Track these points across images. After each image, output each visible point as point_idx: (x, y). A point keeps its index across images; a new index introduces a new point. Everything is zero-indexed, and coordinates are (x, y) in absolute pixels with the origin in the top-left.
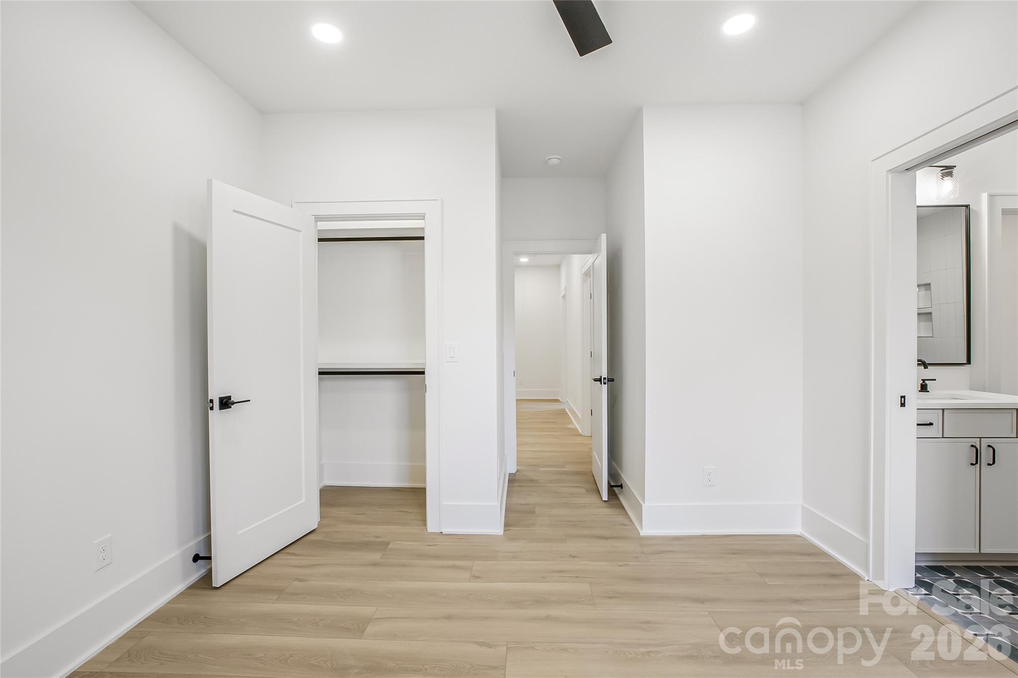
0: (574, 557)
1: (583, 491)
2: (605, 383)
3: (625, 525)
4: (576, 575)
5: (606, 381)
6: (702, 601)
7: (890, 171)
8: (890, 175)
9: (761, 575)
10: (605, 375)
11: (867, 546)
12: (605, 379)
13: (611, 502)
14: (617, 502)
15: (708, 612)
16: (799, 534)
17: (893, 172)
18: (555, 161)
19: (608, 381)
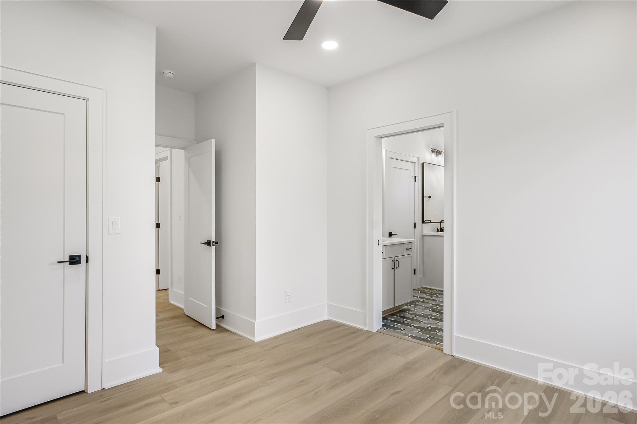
0: (229, 366)
1: (191, 328)
2: (213, 245)
3: (240, 340)
4: (242, 375)
5: (214, 244)
6: (316, 362)
7: (376, 137)
8: (375, 139)
9: (329, 342)
10: (213, 239)
11: (365, 314)
12: (213, 242)
13: (218, 329)
14: (220, 329)
15: (323, 365)
16: (327, 319)
17: (377, 137)
18: (170, 75)
19: (216, 244)
